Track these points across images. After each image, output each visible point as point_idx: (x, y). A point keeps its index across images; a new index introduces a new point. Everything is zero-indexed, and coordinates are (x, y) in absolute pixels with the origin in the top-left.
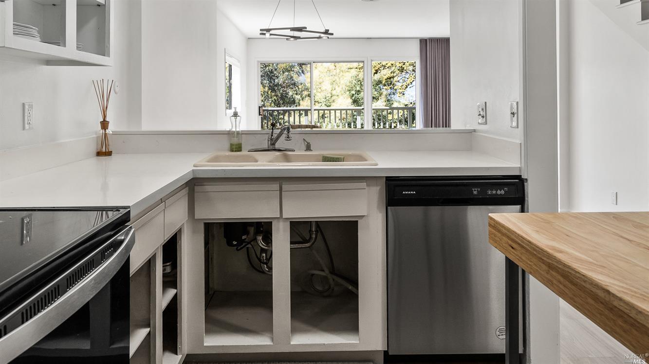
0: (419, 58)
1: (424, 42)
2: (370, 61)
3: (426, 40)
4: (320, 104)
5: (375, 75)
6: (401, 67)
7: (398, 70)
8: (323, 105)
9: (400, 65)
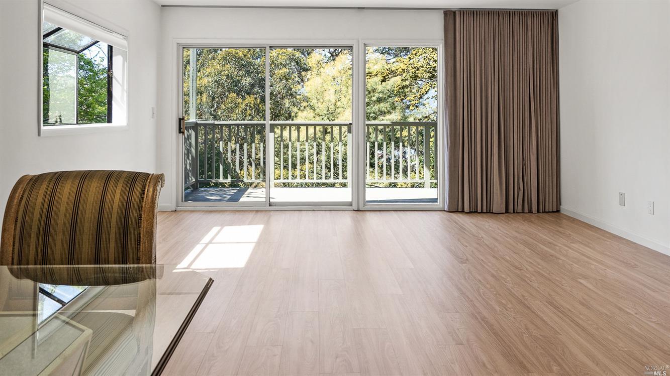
0: (443, 41)
1: (450, 15)
2: (361, 46)
3: (454, 12)
4: (322, 117)
5: (383, 83)
6: (415, 72)
7: (411, 77)
8: (325, 118)
9: (413, 70)
